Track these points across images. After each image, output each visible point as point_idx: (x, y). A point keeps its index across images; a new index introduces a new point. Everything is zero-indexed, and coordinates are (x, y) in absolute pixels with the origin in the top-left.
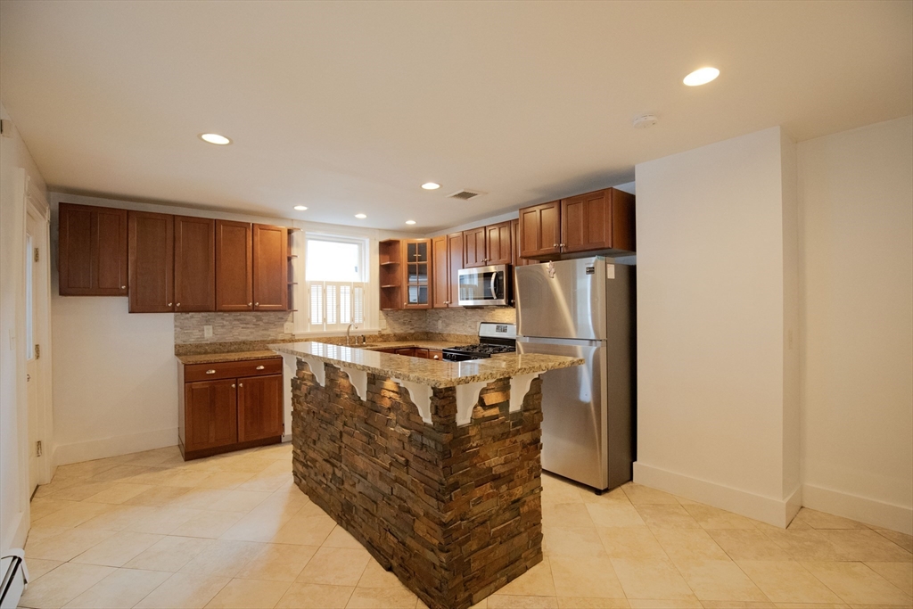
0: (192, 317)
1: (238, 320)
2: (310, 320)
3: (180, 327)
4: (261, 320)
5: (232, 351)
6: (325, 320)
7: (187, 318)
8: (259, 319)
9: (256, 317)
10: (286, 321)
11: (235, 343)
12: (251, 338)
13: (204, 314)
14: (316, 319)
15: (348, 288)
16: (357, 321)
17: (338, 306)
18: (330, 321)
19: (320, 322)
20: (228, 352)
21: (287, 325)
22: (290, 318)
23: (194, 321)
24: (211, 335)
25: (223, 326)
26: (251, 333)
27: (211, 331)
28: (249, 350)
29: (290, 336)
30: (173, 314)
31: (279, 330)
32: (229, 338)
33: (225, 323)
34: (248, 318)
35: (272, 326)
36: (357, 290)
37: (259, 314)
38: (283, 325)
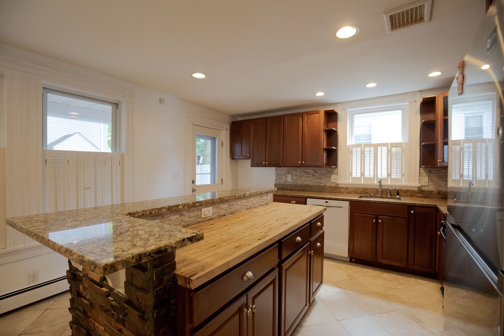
0: (282, 170)
1: (305, 172)
2: (351, 174)
3: (278, 175)
4: (317, 172)
5: (300, 190)
6: (363, 174)
7: (280, 170)
8: (316, 172)
9: (314, 170)
10: (333, 174)
11: (302, 186)
12: (311, 183)
13: (288, 168)
14: (356, 173)
15: (385, 149)
16: (394, 176)
17: (376, 163)
18: (367, 175)
19: (359, 175)
20: (298, 190)
21: (333, 177)
22: (335, 172)
23: (283, 172)
24: (290, 180)
25: (296, 175)
26: (311, 180)
27: (290, 177)
28: (309, 191)
29: (335, 184)
30: (275, 168)
31: (328, 180)
32: (299, 183)
33: (298, 174)
34: (310, 171)
35: (323, 177)
36: (394, 150)
37: (316, 168)
38: (330, 177)
